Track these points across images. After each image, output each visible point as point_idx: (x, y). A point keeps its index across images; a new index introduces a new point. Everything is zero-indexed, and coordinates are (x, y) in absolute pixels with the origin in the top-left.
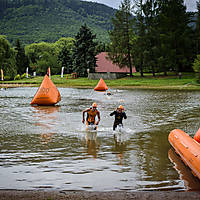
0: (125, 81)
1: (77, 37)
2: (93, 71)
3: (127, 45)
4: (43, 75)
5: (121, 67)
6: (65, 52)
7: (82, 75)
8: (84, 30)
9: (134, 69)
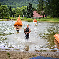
0: (42, 19)
1: (28, 6)
2: (32, 16)
3: (42, 8)
4: (18, 17)
5: (40, 15)
6: (24, 10)
7: (29, 17)
8: (30, 4)
9: (44, 16)
